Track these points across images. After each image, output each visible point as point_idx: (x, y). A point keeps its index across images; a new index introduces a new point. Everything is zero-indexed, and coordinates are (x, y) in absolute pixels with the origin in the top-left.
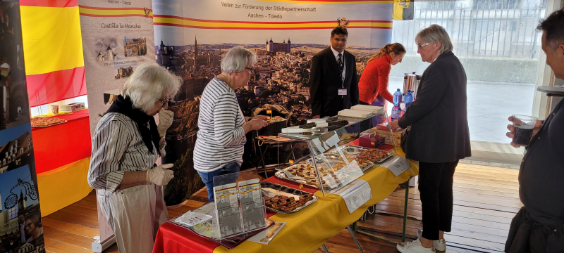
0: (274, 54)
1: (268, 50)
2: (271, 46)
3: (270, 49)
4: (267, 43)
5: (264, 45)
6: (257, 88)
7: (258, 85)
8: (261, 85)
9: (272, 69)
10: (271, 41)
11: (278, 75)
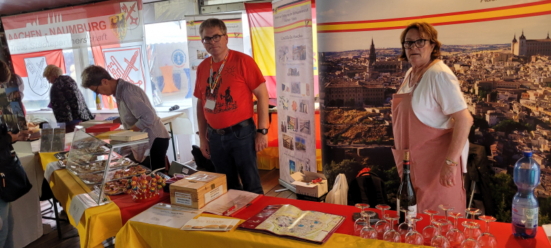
0: (528, 60)
1: (517, 53)
2: (521, 46)
3: (521, 50)
4: (515, 41)
5: (509, 45)
6: (491, 114)
7: (493, 109)
8: (498, 111)
9: (522, 86)
10: (522, 37)
11: (532, 98)
